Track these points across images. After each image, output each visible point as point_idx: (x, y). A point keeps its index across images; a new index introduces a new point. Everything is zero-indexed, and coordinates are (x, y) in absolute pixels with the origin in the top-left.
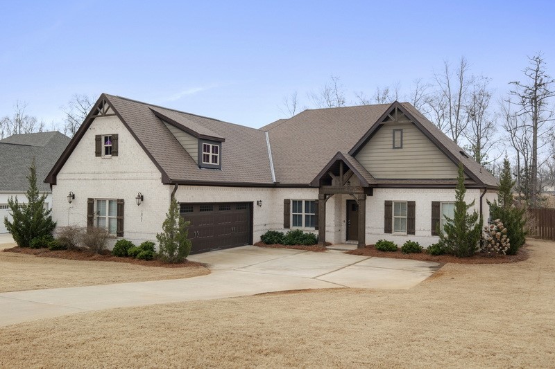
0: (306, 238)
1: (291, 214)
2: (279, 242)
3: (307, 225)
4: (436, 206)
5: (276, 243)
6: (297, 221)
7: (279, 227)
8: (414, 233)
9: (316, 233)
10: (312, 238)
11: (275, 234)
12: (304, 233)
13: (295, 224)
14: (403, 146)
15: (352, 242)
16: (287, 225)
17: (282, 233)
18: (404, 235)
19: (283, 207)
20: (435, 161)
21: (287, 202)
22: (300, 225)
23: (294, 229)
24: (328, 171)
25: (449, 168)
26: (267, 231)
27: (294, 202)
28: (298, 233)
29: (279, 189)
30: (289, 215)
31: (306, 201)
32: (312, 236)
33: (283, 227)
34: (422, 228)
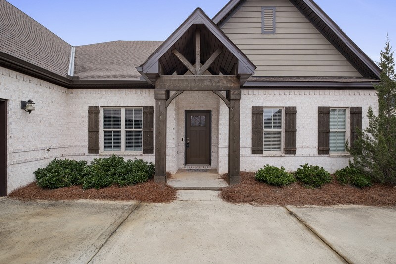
0: (130, 171)
1: (102, 130)
2: (75, 182)
3: (129, 146)
4: (324, 113)
5: (67, 186)
6: (112, 141)
7: (79, 153)
8: (294, 152)
9: (150, 159)
10: (142, 170)
11: (67, 165)
12: (126, 160)
13: (107, 146)
14: (278, 31)
15: (193, 168)
16: (93, 148)
17: (83, 163)
18: (281, 156)
19: (87, 119)
20: (319, 52)
21: (93, 112)
22: (118, 146)
23: (105, 153)
24: (174, 47)
25: (338, 63)
26: (51, 161)
27: (107, 110)
28: (114, 162)
29: (80, 91)
30: (98, 132)
31: (126, 110)
32: (139, 165)
33: (86, 150)
34: (305, 145)
